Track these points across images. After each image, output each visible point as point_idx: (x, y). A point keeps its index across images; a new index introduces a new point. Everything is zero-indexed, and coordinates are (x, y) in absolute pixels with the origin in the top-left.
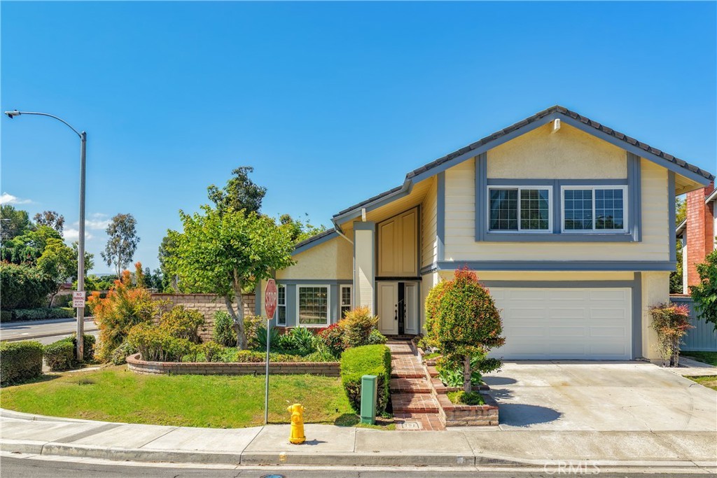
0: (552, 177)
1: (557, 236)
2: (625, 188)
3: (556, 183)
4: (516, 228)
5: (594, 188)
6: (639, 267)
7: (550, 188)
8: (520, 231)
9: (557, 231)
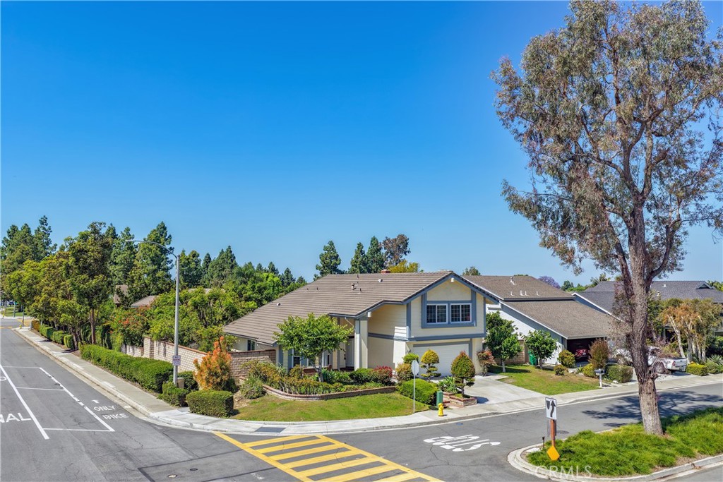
0: (447, 300)
1: (449, 325)
2: (470, 304)
3: (449, 302)
4: (435, 322)
5: (461, 304)
6: (472, 336)
7: (447, 305)
8: (437, 323)
9: (449, 323)
